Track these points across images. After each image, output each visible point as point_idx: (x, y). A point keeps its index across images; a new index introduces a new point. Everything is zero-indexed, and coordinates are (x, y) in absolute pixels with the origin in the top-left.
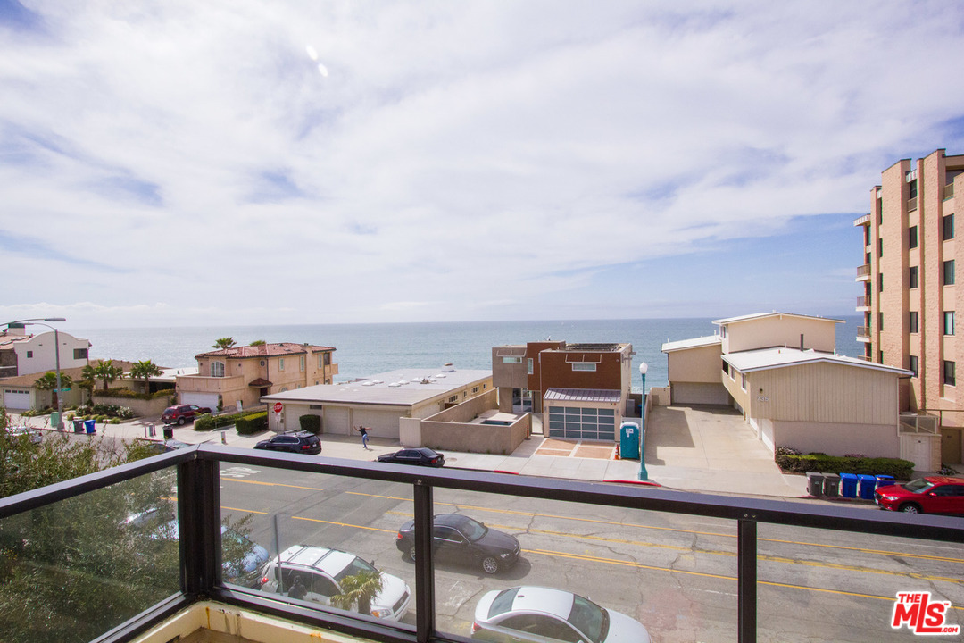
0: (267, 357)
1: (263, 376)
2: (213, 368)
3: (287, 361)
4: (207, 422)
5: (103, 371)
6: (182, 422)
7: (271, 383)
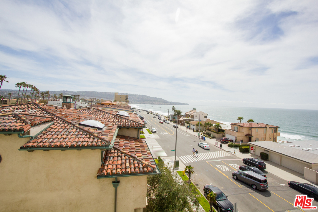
0: (252, 128)
1: (250, 133)
2: (235, 128)
3: (259, 129)
4: (231, 145)
5: (209, 124)
6: (225, 142)
7: (252, 136)
